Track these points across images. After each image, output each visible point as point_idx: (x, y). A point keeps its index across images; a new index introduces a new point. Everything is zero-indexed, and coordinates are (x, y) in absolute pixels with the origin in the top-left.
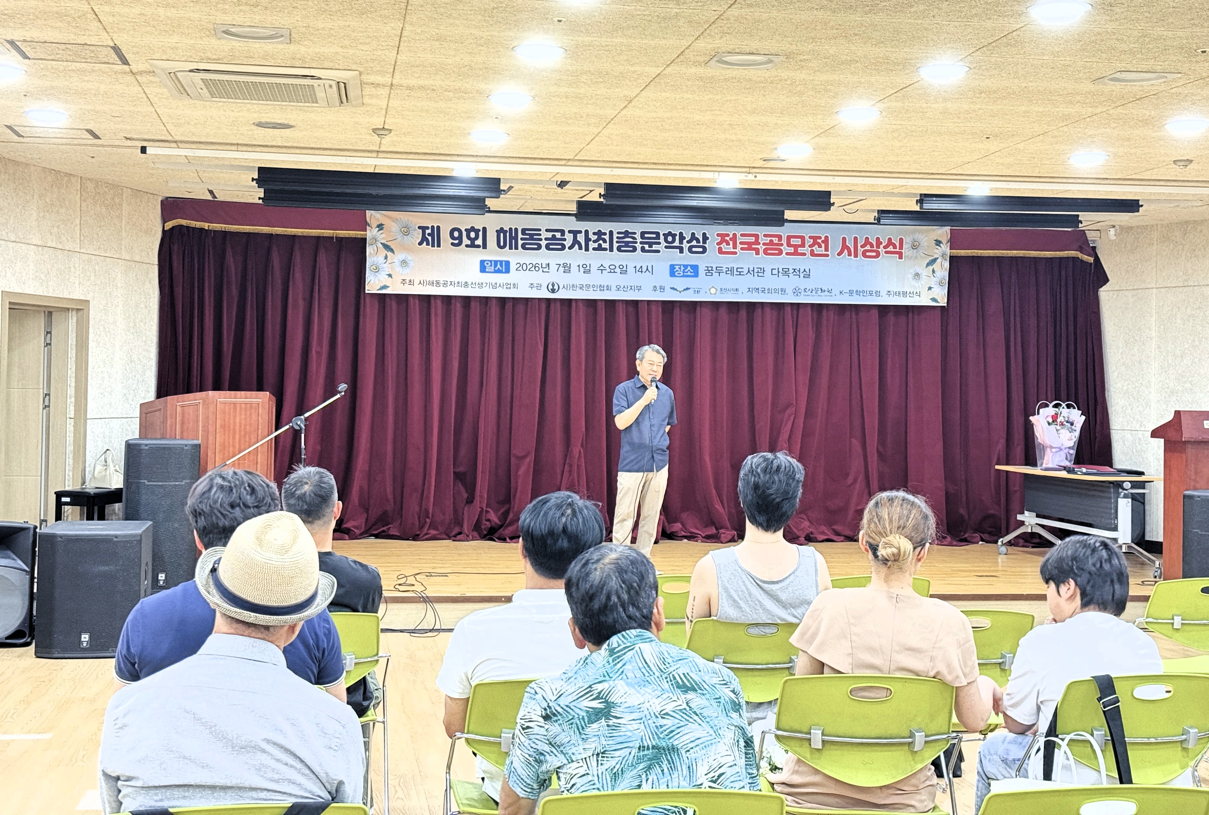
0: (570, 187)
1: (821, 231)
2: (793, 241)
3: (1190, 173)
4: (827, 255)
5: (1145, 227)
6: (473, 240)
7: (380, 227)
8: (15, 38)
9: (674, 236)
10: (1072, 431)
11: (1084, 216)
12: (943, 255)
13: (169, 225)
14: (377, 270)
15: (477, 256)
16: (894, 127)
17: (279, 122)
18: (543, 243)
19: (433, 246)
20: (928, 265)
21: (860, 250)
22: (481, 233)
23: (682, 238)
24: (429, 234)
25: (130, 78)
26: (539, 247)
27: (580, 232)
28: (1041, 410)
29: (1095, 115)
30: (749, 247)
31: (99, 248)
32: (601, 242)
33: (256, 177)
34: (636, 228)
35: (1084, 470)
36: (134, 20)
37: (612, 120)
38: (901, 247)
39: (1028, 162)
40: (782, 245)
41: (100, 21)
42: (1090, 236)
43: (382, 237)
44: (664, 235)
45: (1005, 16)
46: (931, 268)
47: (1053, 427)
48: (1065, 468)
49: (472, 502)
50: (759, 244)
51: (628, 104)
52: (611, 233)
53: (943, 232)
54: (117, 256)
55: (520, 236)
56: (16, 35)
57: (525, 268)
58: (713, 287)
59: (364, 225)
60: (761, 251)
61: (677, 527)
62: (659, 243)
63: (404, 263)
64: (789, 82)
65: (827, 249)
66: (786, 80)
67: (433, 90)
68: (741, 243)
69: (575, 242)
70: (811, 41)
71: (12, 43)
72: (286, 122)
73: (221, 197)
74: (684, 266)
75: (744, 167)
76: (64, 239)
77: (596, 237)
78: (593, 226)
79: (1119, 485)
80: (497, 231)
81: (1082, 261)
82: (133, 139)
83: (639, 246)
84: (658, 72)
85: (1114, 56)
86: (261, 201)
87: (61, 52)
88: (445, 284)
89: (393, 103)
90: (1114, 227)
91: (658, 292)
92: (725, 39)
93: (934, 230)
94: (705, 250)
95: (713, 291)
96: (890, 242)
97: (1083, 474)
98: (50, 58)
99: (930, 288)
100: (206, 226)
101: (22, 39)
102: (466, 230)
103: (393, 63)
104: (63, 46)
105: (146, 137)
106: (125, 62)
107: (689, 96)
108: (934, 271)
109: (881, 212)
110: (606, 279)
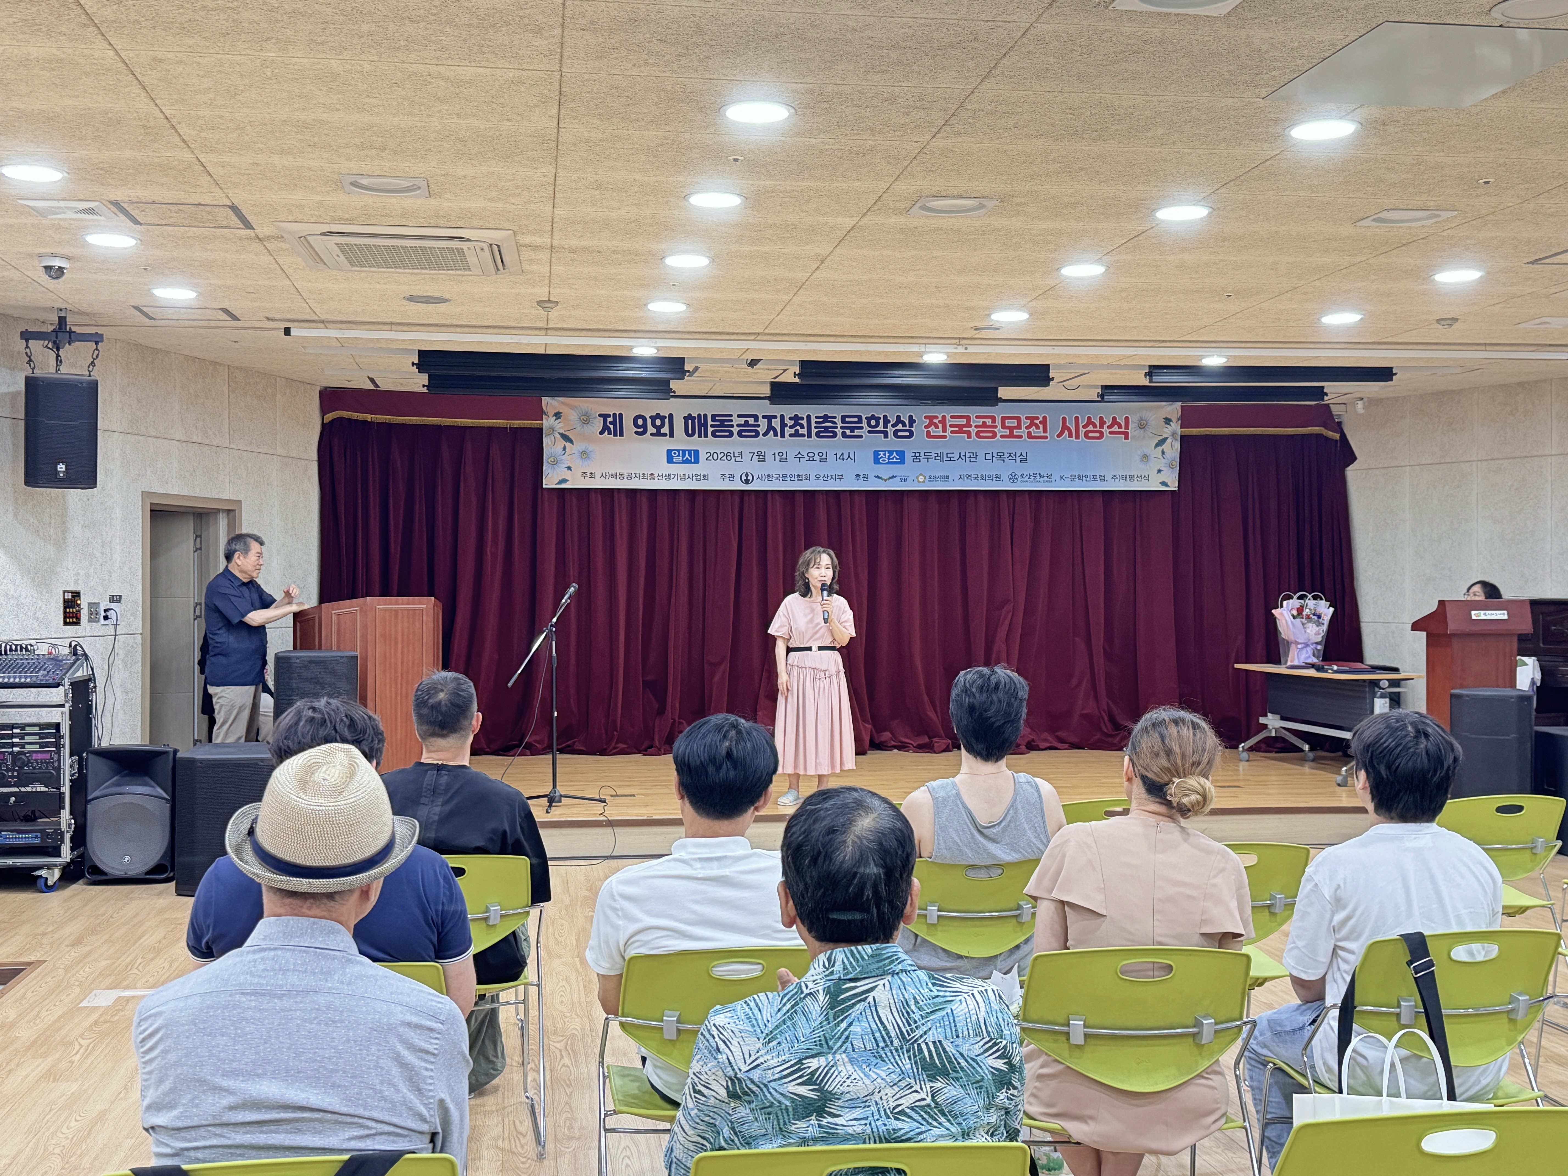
0: (762, 367)
1: (1039, 412)
2: (1008, 423)
3: (1452, 335)
4: (1046, 437)
5: (1396, 399)
6: (658, 428)
7: (558, 415)
8: (119, 198)
9: (877, 419)
10: (1319, 624)
11: (1330, 387)
12: (1174, 434)
13: (329, 417)
14: (555, 463)
15: (663, 445)
16: (1123, 285)
17: (432, 295)
18: (735, 430)
19: (615, 435)
20: (1157, 445)
21: (1082, 431)
22: (667, 421)
23: (886, 421)
24: (610, 423)
25: (257, 246)
26: (731, 434)
27: (775, 417)
28: (1285, 603)
29: (1354, 265)
30: (960, 429)
31: (251, 443)
32: (798, 427)
33: (416, 361)
34: (836, 411)
35: (1335, 668)
36: (247, 172)
37: (804, 284)
38: (1127, 427)
39: (1273, 325)
40: (996, 427)
41: (210, 174)
42: (1335, 410)
43: (560, 426)
44: (866, 418)
45: (1259, 140)
46: (1160, 449)
47: (1298, 620)
48: (1313, 666)
49: (664, 712)
50: (971, 426)
51: (821, 264)
52: (809, 417)
53: (1173, 409)
54: (271, 452)
55: (710, 422)
56: (120, 194)
57: (715, 457)
58: (921, 474)
59: (539, 414)
60: (973, 435)
61: (886, 735)
62: (862, 428)
63: (584, 454)
64: (1003, 233)
65: (1045, 431)
66: (1000, 230)
67: (599, 252)
68: (951, 426)
69: (770, 428)
70: (1029, 179)
71: (116, 204)
72: (440, 295)
73: (384, 386)
74: (889, 452)
75: (953, 338)
76: (210, 433)
77: (792, 422)
78: (788, 410)
79: (1375, 683)
80: (684, 418)
81: (1327, 439)
82: (276, 320)
83: (839, 431)
84: (853, 223)
85: (1382, 190)
86: (425, 390)
87: (174, 215)
88: (630, 477)
89: (558, 269)
90: (1362, 399)
91: (861, 481)
92: (928, 178)
93: (1163, 407)
94: (911, 434)
95: (921, 479)
96: (1115, 422)
97: (1334, 673)
98: (164, 222)
99: (1159, 471)
100: (369, 417)
101: (127, 199)
102: (651, 417)
103: (550, 219)
104: (173, 208)
105: (289, 316)
106: (248, 225)
107: (889, 253)
108: (1163, 452)
109: (1105, 388)
110: (806, 467)
